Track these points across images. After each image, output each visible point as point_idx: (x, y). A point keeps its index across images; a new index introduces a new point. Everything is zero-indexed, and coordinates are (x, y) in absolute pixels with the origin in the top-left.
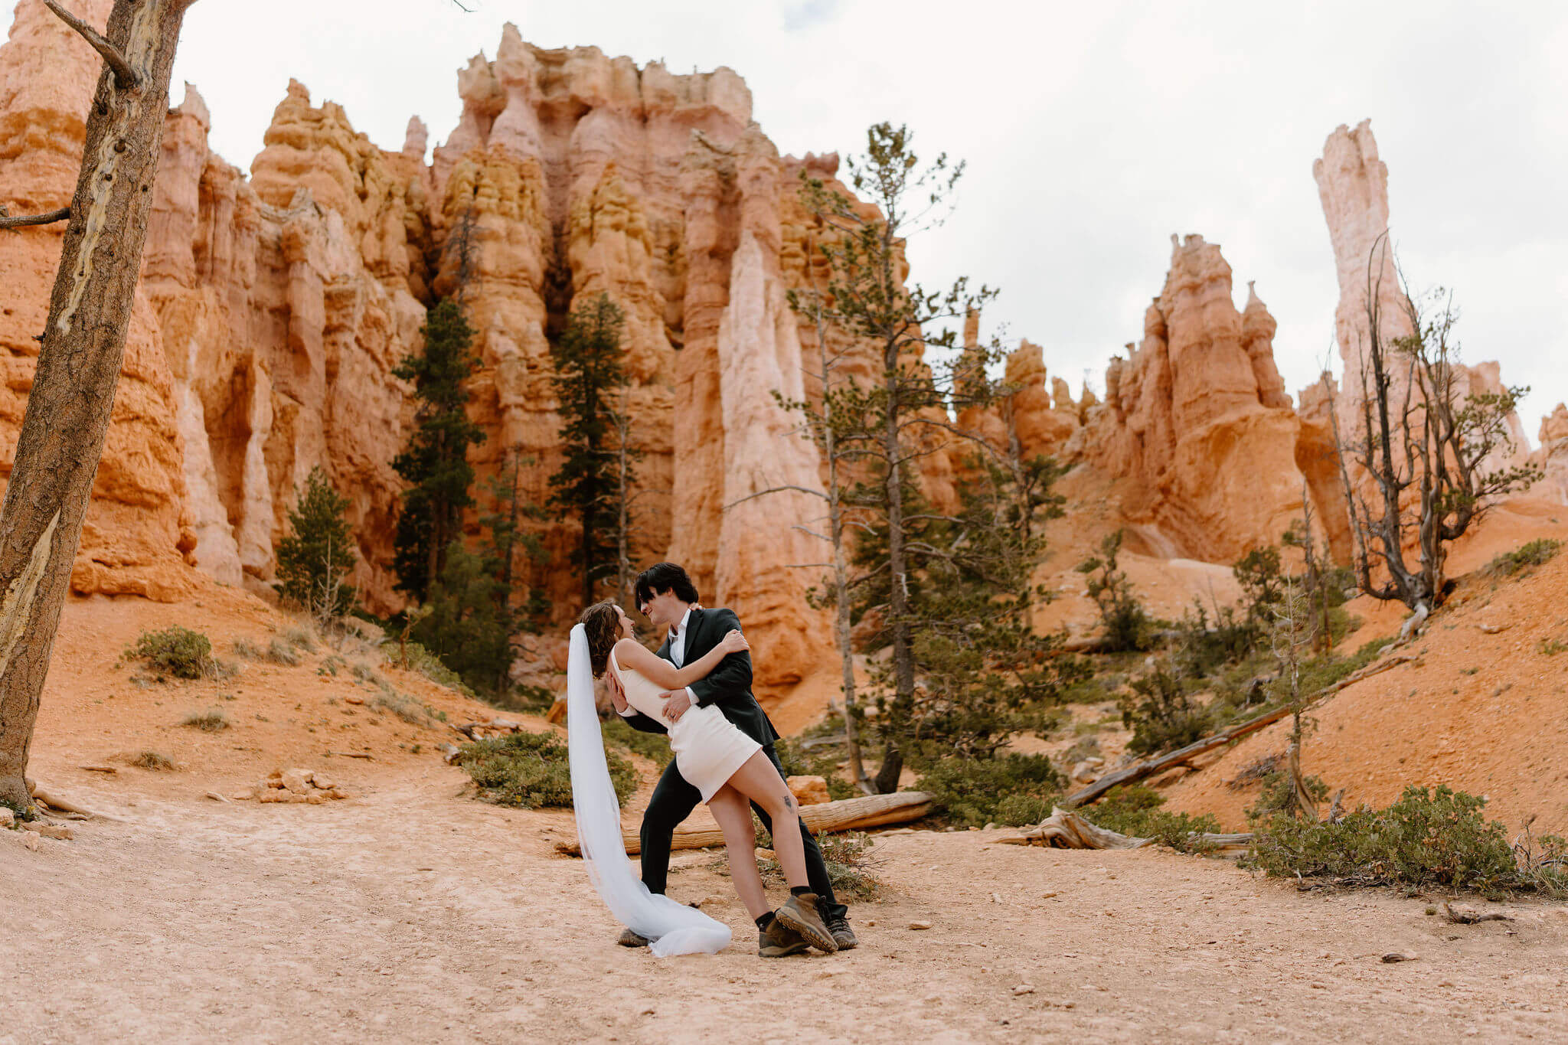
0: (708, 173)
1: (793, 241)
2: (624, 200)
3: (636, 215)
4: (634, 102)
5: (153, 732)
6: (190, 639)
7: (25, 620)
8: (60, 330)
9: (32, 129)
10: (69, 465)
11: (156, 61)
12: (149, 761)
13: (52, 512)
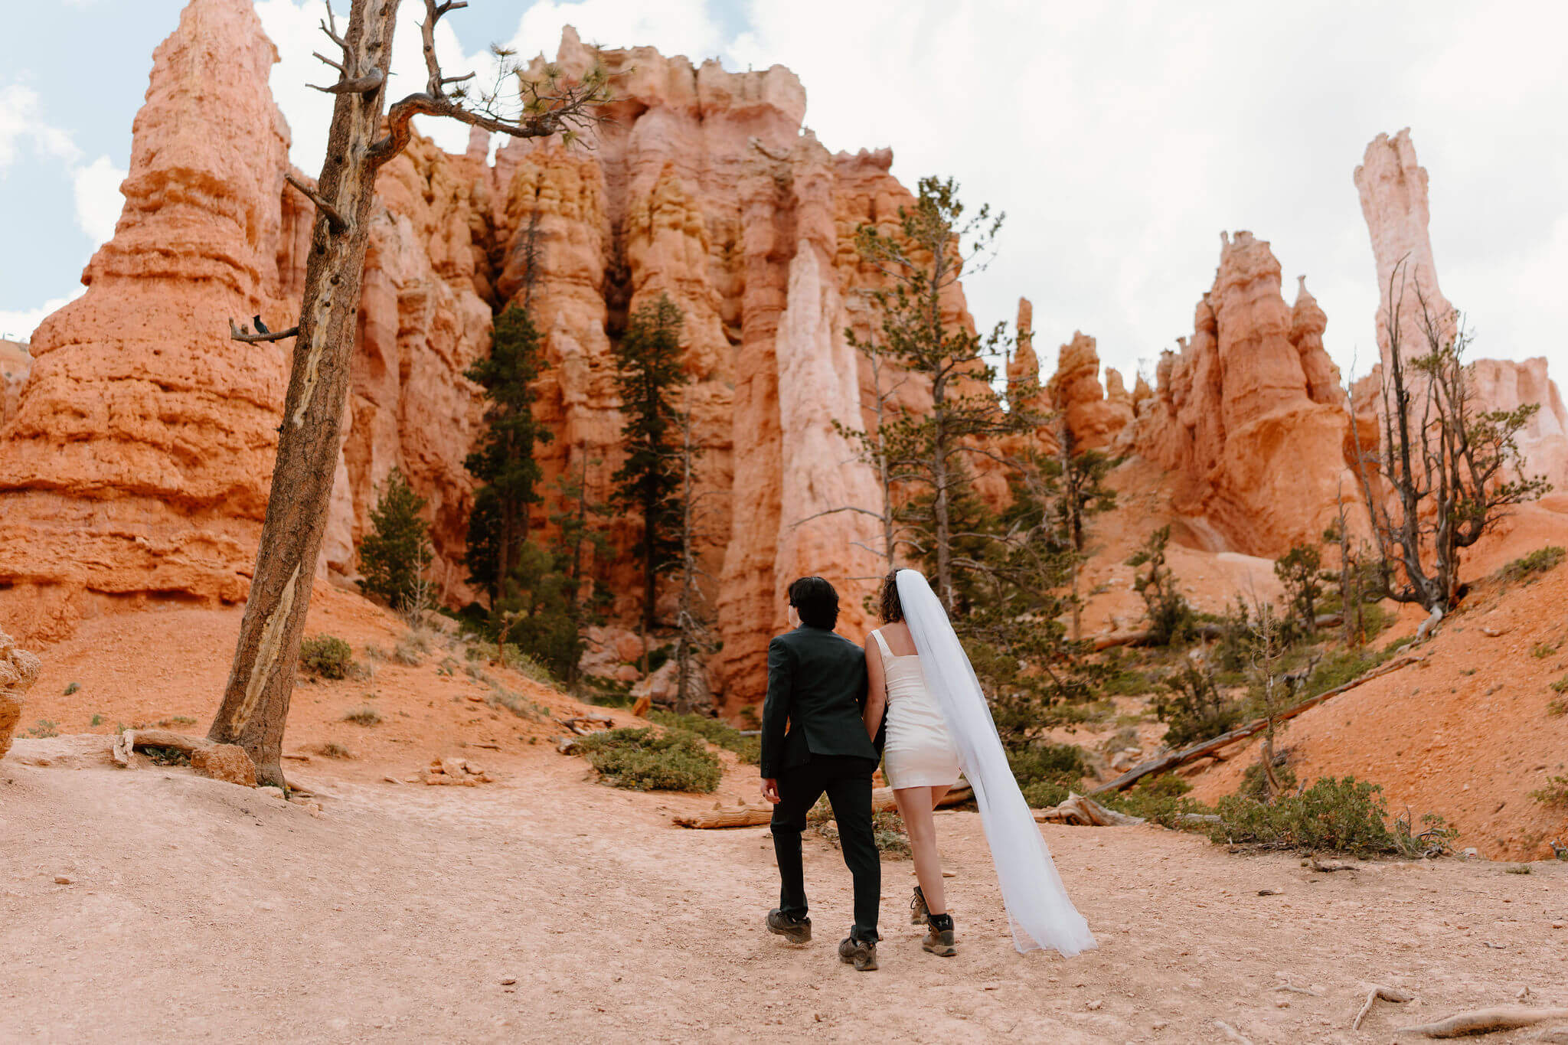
0: (765, 179)
1: (848, 237)
2: (682, 199)
3: (693, 214)
4: (691, 101)
5: (323, 726)
6: (335, 645)
7: (278, 647)
8: (295, 425)
9: (172, 186)
10: (305, 529)
11: (359, 210)
12: (331, 751)
13: (295, 564)
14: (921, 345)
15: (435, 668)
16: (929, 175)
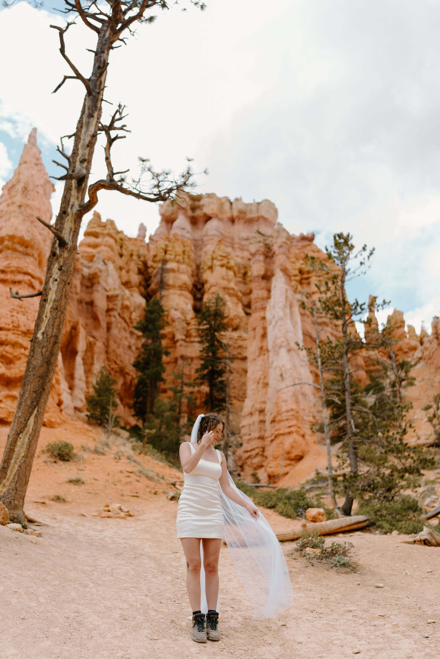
0: (261, 245)
1: (296, 270)
2: (225, 255)
3: (230, 261)
4: (229, 215)
5: (56, 485)
6: (66, 445)
7: (24, 450)
8: (38, 338)
9: (6, 243)
10: (41, 390)
11: (73, 236)
12: (58, 499)
13: (35, 408)
14: (336, 308)
15: (113, 456)
16: (339, 232)
